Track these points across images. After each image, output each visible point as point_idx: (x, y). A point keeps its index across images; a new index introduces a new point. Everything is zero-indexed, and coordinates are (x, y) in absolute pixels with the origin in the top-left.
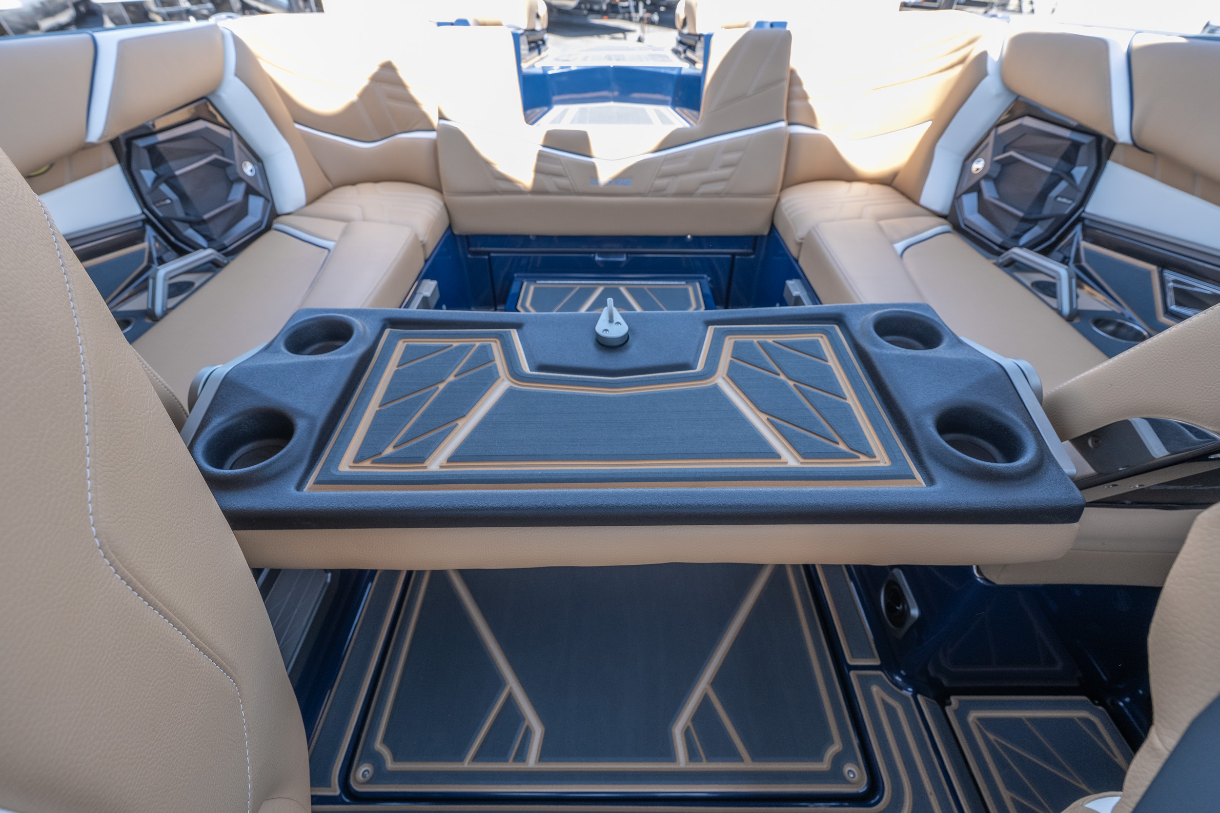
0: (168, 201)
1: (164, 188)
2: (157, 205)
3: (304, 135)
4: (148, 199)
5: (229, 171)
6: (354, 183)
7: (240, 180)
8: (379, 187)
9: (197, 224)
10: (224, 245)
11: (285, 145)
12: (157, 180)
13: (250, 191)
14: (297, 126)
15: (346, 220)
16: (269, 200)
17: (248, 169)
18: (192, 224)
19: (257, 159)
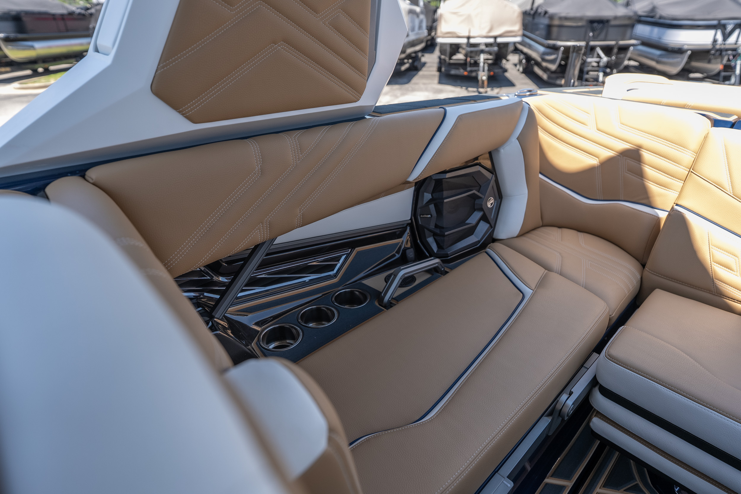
0: (429, 216)
1: (432, 207)
2: (422, 216)
3: (542, 182)
4: (419, 211)
5: (477, 201)
6: (560, 227)
7: (481, 209)
8: (582, 236)
9: (439, 236)
10: (448, 254)
11: (526, 191)
12: (430, 202)
13: (484, 218)
14: (541, 176)
15: (547, 268)
16: (493, 227)
17: (490, 203)
18: (435, 235)
19: (500, 196)
